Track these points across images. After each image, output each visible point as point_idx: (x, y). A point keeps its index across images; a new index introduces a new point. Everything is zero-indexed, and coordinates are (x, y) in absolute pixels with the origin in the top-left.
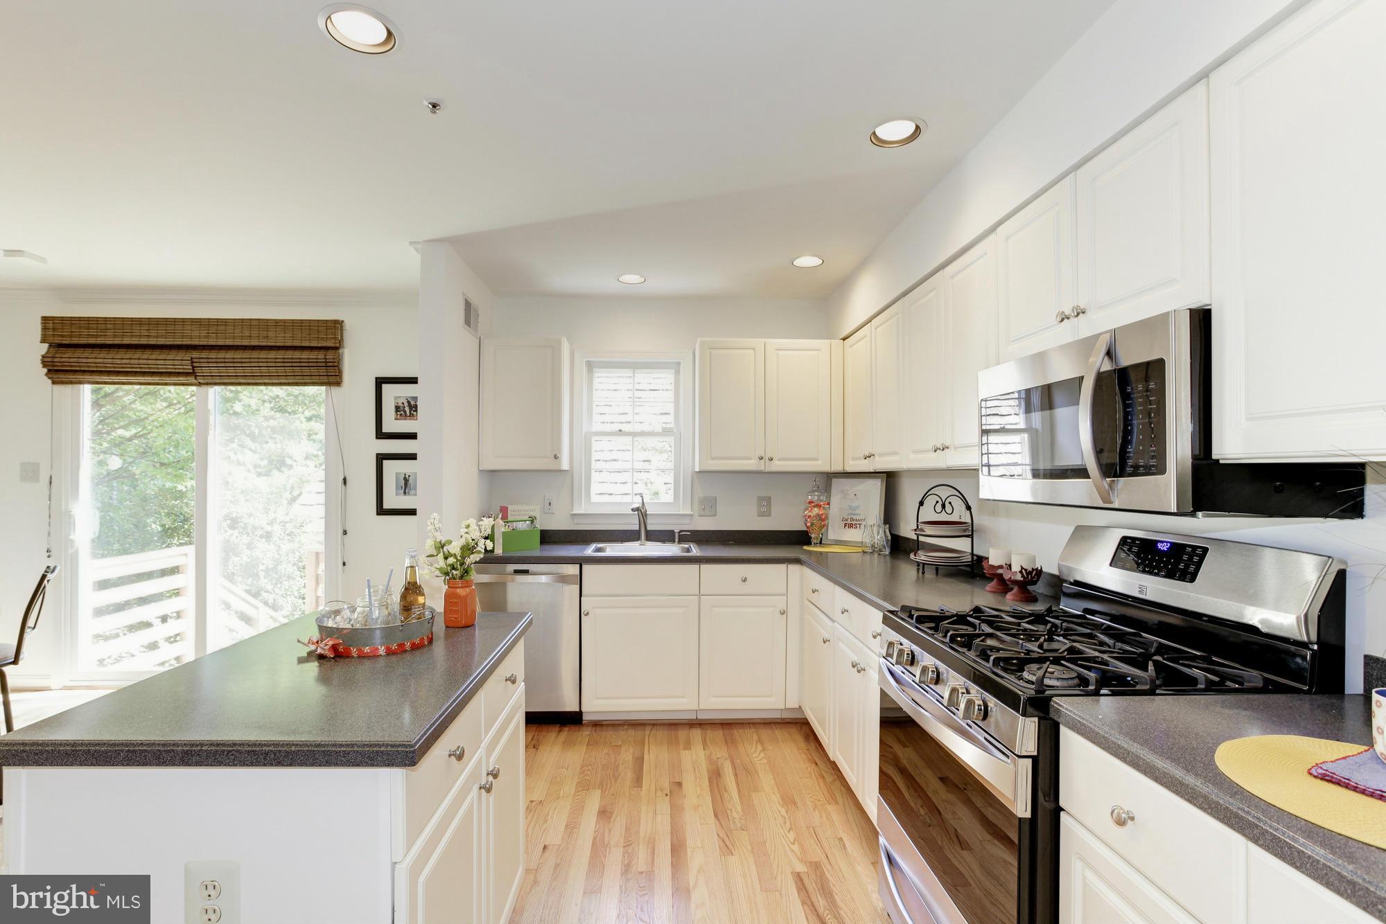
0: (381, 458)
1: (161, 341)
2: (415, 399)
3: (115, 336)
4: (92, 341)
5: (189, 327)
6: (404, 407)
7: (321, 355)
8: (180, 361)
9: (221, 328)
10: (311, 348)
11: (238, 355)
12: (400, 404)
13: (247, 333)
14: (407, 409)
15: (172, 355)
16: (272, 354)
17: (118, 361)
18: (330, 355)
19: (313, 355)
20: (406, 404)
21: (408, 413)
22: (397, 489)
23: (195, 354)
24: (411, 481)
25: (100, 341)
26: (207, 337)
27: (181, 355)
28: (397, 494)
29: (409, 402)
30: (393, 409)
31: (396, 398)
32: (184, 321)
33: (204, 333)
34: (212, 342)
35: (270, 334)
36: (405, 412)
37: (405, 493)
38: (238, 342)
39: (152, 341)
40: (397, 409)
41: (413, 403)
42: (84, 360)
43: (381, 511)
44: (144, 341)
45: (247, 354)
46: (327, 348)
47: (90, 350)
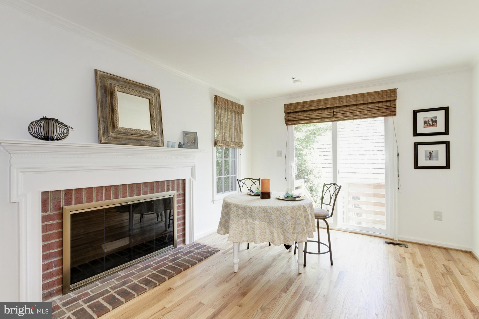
0: (416, 145)
1: (323, 107)
2: (436, 117)
3: (306, 107)
4: (300, 110)
5: (332, 101)
6: (429, 122)
7: (388, 104)
8: (329, 113)
9: (344, 99)
10: (383, 102)
11: (351, 108)
12: (427, 121)
13: (355, 100)
14: (431, 123)
15: (326, 111)
16: (366, 106)
17: (308, 116)
18: (392, 103)
19: (384, 104)
20: (430, 120)
21: (431, 124)
22: (425, 157)
23: (335, 110)
24: (434, 154)
25: (302, 109)
26: (339, 103)
27: (329, 111)
28: (426, 160)
29: (432, 119)
30: (423, 123)
31: (424, 118)
32: (330, 98)
33: (338, 102)
34: (341, 105)
35: (365, 98)
36: (430, 124)
37: (430, 159)
38: (352, 103)
39: (320, 107)
40: (425, 123)
41: (434, 119)
42: (298, 117)
43: (417, 166)
44: (316, 108)
45: (355, 107)
46: (390, 101)
47: (298, 113)
